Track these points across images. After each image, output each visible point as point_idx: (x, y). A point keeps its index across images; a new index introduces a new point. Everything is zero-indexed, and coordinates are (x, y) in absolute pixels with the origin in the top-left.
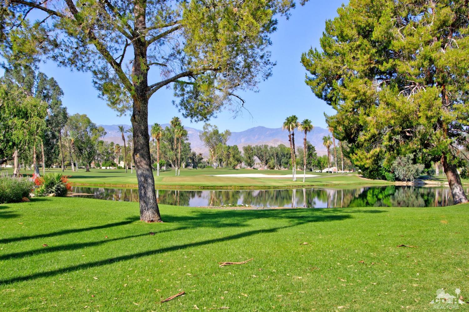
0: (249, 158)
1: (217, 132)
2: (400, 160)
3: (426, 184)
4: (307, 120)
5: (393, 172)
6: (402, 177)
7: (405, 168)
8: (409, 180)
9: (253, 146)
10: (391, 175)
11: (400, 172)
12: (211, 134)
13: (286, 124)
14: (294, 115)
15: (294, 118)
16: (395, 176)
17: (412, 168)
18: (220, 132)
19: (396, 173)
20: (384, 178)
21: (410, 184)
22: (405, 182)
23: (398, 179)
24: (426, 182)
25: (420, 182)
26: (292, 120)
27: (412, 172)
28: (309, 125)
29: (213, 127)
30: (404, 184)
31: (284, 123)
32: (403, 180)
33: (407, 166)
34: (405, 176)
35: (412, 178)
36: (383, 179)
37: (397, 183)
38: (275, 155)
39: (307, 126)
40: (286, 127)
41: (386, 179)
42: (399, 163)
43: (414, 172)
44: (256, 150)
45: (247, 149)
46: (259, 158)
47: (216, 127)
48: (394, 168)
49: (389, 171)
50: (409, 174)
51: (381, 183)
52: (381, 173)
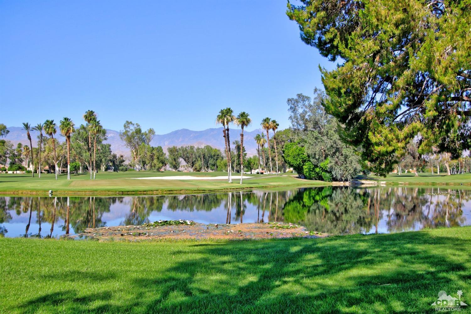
0: (175, 160)
1: (140, 130)
2: (337, 159)
3: (363, 184)
4: (244, 113)
5: (330, 172)
6: (339, 177)
7: (342, 168)
8: (346, 180)
9: (179, 147)
10: (328, 175)
11: (337, 172)
12: (133, 133)
13: (219, 117)
14: (228, 107)
15: (229, 111)
16: (333, 176)
17: (350, 168)
18: (143, 131)
19: (333, 173)
20: (321, 178)
21: (347, 184)
22: (342, 182)
23: (335, 179)
24: (363, 181)
25: (356, 182)
26: (226, 114)
27: (350, 172)
28: (246, 119)
29: (135, 126)
30: (341, 184)
31: (218, 116)
32: (341, 180)
33: (344, 165)
34: (342, 176)
35: (349, 177)
36: (319, 180)
37: (335, 184)
38: (202, 156)
39: (244, 120)
40: (221, 120)
41: (322, 180)
42: (336, 163)
43: (352, 171)
44: (181, 152)
45: (172, 151)
46: (185, 160)
47: (138, 126)
48: (331, 168)
49: (326, 171)
50: (347, 173)
51: (318, 183)
52: (318, 173)
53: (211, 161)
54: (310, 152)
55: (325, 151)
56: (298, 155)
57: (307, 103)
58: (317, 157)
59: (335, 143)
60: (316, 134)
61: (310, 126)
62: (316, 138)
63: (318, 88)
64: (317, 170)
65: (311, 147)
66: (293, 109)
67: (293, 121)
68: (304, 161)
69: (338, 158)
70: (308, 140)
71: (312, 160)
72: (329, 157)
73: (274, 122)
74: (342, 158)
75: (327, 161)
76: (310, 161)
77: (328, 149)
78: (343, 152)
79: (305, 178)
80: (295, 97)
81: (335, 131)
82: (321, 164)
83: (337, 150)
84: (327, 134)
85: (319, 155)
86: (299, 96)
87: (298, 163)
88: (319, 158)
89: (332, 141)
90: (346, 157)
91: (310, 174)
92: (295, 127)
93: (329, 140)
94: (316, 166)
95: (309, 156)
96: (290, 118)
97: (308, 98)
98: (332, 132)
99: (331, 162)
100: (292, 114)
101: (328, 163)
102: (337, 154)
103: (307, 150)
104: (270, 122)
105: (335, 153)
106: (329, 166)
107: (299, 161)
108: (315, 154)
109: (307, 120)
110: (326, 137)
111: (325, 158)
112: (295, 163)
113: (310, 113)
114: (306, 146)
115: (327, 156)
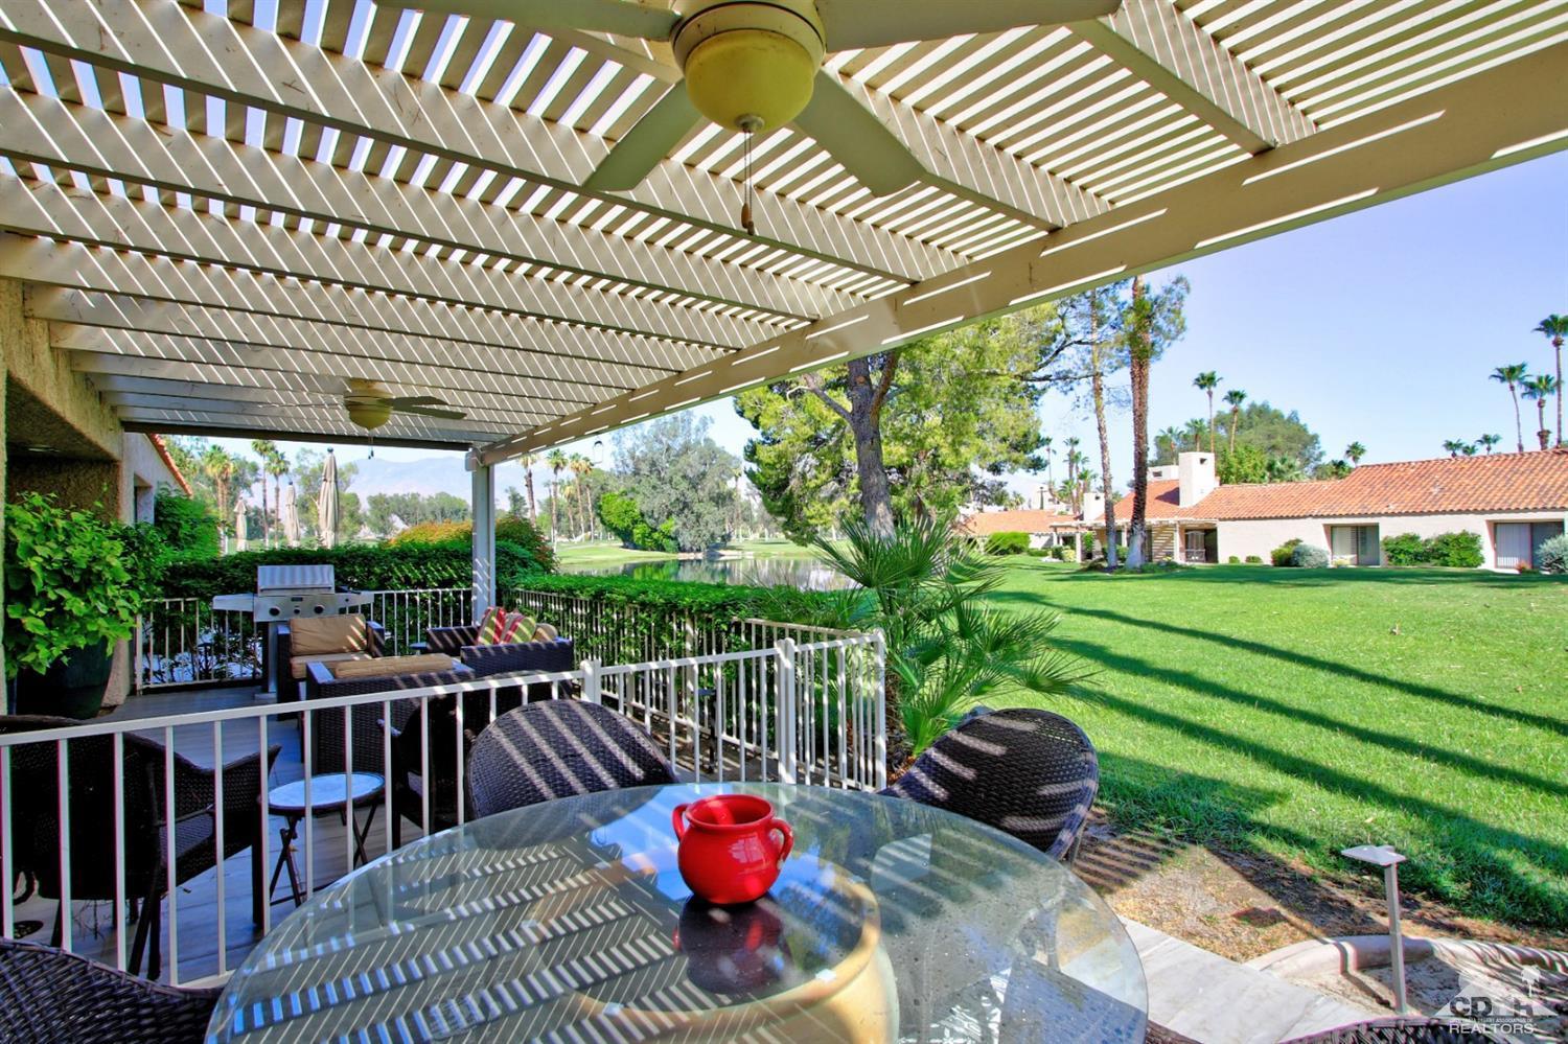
0: (382, 518)
2: (685, 520)
3: (722, 556)
5: (675, 539)
6: (688, 546)
7: (693, 532)
8: (699, 551)
9: (390, 493)
10: (672, 543)
11: (686, 539)
16: (679, 544)
17: (704, 532)
19: (680, 540)
20: (661, 548)
21: (700, 556)
22: (692, 554)
23: (681, 549)
24: (722, 552)
25: (713, 553)
27: (704, 538)
30: (691, 556)
32: (691, 550)
33: (696, 529)
34: (693, 543)
35: (703, 546)
36: (658, 550)
37: (682, 556)
41: (663, 550)
42: (684, 524)
43: (708, 536)
44: (394, 503)
45: (377, 502)
46: (403, 519)
48: (677, 532)
49: (670, 537)
50: (699, 540)
51: (657, 556)
52: (656, 541)
54: (645, 508)
55: (666, 507)
56: (626, 512)
58: (656, 516)
59: (683, 495)
60: (654, 480)
61: (645, 468)
62: (654, 487)
64: (656, 535)
65: (647, 500)
68: (635, 522)
69: (686, 517)
70: (641, 490)
71: (647, 519)
72: (673, 516)
73: (587, 460)
74: (692, 518)
75: (670, 522)
76: (643, 521)
77: (671, 504)
78: (695, 509)
79: (636, 547)
81: (682, 477)
82: (662, 527)
83: (686, 505)
84: (671, 481)
85: (660, 514)
87: (625, 525)
88: (659, 518)
89: (677, 492)
90: (699, 516)
91: (644, 542)
92: (621, 470)
93: (673, 490)
94: (655, 530)
95: (642, 515)
96: (613, 453)
98: (678, 478)
99: (676, 524)
100: (616, 449)
101: (671, 525)
102: (686, 511)
103: (640, 504)
104: (581, 461)
105: (682, 510)
106: (673, 529)
107: (628, 522)
108: (653, 512)
109: (639, 459)
110: (668, 486)
111: (668, 517)
112: (621, 525)
113: (643, 448)
114: (639, 499)
115: (670, 514)
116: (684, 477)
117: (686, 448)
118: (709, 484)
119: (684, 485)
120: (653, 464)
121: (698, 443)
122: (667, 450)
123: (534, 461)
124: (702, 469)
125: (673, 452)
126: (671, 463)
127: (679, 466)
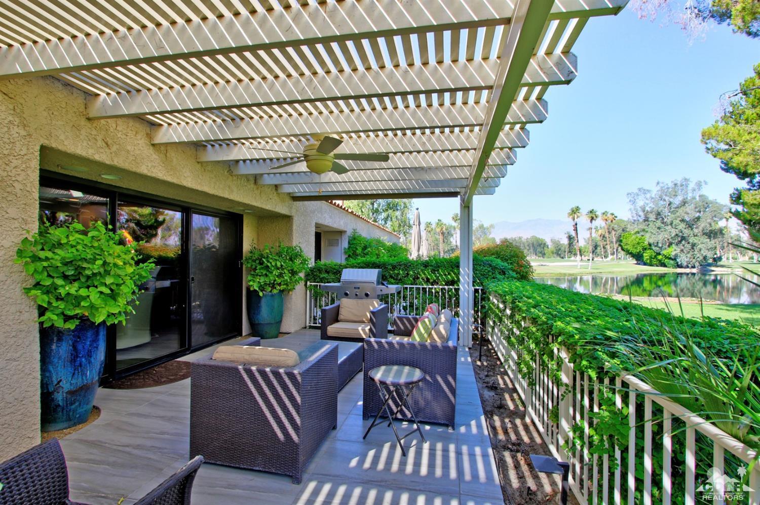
1: (483, 225)
2: (683, 248)
3: (713, 271)
4: (592, 210)
5: (675, 259)
6: (685, 264)
7: (689, 255)
8: (693, 267)
10: (672, 262)
11: (683, 259)
12: (477, 228)
13: (570, 214)
14: (577, 205)
15: (578, 209)
16: (677, 263)
17: (698, 255)
18: (485, 226)
19: (678, 260)
20: (664, 265)
21: (694, 271)
22: (688, 269)
23: (680, 266)
24: (713, 268)
25: (705, 269)
26: (575, 211)
27: (698, 259)
29: (479, 222)
30: (688, 271)
32: (687, 267)
33: (691, 253)
34: (689, 263)
35: (697, 264)
36: (661, 266)
37: (679, 270)
39: (594, 216)
42: (682, 250)
43: (701, 258)
47: (481, 221)
48: (676, 256)
49: (670, 259)
50: (694, 261)
51: (661, 270)
52: (660, 261)
53: (539, 250)
54: (651, 241)
55: (668, 239)
56: (638, 243)
57: (648, 196)
58: (660, 245)
59: (681, 232)
60: (659, 223)
61: (652, 217)
62: (659, 228)
63: (660, 181)
64: (660, 257)
65: (653, 236)
66: (633, 202)
67: (632, 213)
68: (644, 249)
69: (684, 246)
70: (649, 230)
71: (653, 248)
72: (673, 245)
73: (612, 214)
74: (689, 246)
75: (671, 249)
76: (650, 249)
77: (672, 238)
78: (691, 241)
79: (645, 264)
80: (636, 191)
81: (680, 221)
82: (664, 252)
83: (683, 238)
84: (671, 224)
85: (663, 244)
86: (640, 190)
87: (638, 251)
88: (662, 246)
89: (677, 230)
90: (693, 245)
91: (651, 261)
92: (635, 219)
93: (673, 229)
94: (659, 254)
95: (650, 245)
96: (630, 209)
97: (649, 191)
98: (678, 221)
99: (675, 250)
100: (632, 207)
101: (672, 251)
102: (683, 242)
103: (648, 239)
104: (609, 215)
105: (680, 242)
106: (673, 253)
107: (639, 249)
108: (658, 243)
109: (648, 212)
110: (670, 227)
111: (669, 246)
112: (634, 251)
113: (651, 205)
114: (647, 236)
115: (670, 244)
116: (683, 221)
117: (684, 203)
118: (702, 224)
119: (682, 226)
120: (659, 214)
121: (694, 198)
122: (669, 205)
123: (578, 217)
124: (697, 215)
125: (673, 206)
126: (672, 212)
127: (678, 214)
